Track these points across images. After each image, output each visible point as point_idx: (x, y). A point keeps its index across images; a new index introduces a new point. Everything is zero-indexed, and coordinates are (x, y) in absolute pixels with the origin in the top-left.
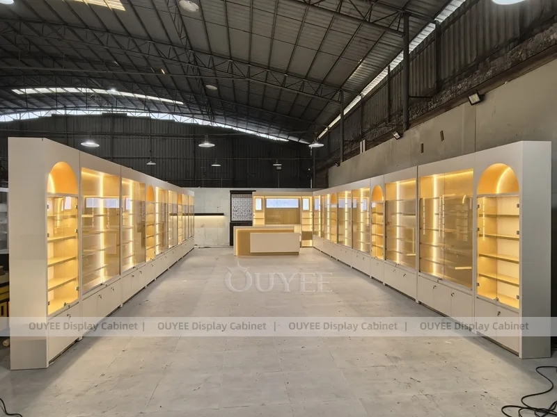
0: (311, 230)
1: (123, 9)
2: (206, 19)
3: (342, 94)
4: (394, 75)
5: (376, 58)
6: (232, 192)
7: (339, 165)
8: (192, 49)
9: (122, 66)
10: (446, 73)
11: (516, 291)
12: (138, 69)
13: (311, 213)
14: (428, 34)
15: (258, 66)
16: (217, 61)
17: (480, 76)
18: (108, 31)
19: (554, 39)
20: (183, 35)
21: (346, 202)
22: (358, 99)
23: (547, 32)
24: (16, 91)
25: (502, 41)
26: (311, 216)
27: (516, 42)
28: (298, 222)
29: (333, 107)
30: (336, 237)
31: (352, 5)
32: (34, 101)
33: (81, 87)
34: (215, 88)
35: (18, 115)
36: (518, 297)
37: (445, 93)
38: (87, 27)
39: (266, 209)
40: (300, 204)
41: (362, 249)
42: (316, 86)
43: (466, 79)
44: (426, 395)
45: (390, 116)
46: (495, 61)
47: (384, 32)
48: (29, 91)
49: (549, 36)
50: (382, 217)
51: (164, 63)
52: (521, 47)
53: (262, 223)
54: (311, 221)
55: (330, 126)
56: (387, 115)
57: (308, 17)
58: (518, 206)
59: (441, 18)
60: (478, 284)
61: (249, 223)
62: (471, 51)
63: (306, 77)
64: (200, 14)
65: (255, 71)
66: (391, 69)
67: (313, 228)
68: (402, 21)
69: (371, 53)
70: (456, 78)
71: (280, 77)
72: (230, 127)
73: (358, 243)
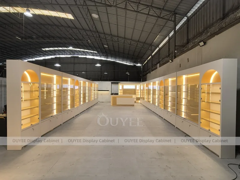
0: (139, 97)
1: (73, 18)
2: (101, 21)
3: (151, 47)
4: (171, 39)
5: (164, 32)
6: (112, 83)
7: (150, 73)
8: (98, 32)
9: (75, 39)
10: (191, 36)
11: (219, 127)
12: (80, 40)
13: (140, 91)
14: (184, 21)
15: (121, 37)
16: (107, 36)
17: (205, 36)
18: (69, 27)
19: (239, 16)
20: (94, 27)
21: (151, 87)
22: (158, 49)
23: (236, 13)
24: (43, 49)
25: (214, 20)
26: (140, 92)
27: (221, 20)
28: (135, 94)
29: (149, 52)
30: (147, 99)
31: (153, 11)
32: (49, 52)
33: (63, 47)
34: (107, 46)
35: (44, 57)
36: (219, 130)
37: (190, 44)
38: (63, 26)
39: (123, 89)
40: (136, 87)
41: (156, 105)
42: (142, 44)
43: (199, 37)
44: (172, 176)
45: (169, 54)
46: (211, 29)
47: (167, 22)
48: (47, 49)
49: (236, 15)
50: (163, 92)
51: (89, 38)
52: (223, 22)
53: (122, 94)
54: (139, 93)
55: (148, 59)
56: (168, 54)
57: (137, 17)
58: (220, 88)
59: (189, 14)
60: (201, 123)
61: (117, 94)
62: (201, 26)
63: (138, 41)
64: (99, 19)
65: (120, 39)
66: (170, 37)
67: (140, 96)
68: (173, 17)
69: (162, 31)
70: (195, 37)
71: (129, 41)
72: (113, 60)
73: (155, 102)
